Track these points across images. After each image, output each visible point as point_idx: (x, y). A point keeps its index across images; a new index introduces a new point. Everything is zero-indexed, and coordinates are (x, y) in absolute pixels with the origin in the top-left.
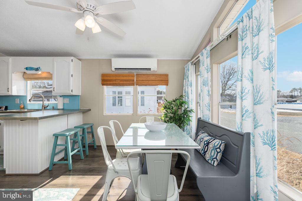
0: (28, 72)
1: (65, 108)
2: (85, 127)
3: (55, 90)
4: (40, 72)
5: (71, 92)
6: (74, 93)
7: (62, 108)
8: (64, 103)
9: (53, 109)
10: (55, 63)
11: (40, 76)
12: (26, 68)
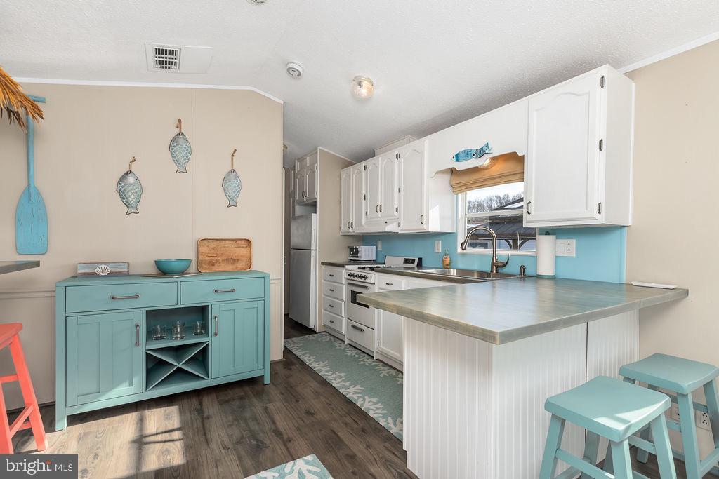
1: (562, 275)
2: (689, 386)
3: (532, 212)
4: (487, 161)
5: (596, 215)
7: (552, 273)
8: (556, 257)
9: (523, 275)
10: (535, 114)
12: (457, 155)
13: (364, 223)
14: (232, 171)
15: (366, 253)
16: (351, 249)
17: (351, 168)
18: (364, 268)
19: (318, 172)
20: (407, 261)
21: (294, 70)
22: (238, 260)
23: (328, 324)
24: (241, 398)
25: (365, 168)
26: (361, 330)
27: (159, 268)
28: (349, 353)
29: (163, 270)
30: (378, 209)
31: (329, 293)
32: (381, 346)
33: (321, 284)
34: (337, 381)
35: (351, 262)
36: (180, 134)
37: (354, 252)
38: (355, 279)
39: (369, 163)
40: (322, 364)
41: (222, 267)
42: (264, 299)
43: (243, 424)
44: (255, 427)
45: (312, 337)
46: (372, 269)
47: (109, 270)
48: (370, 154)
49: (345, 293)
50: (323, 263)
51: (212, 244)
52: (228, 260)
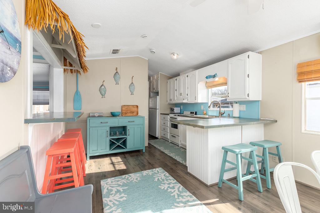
0: (209, 80)
1: (242, 116)
2: (267, 146)
3: (230, 96)
4: (217, 79)
5: (247, 97)
6: (251, 98)
7: (238, 116)
8: (240, 111)
9: (229, 116)
10: (230, 65)
11: (218, 83)
12: (207, 77)
13: (176, 99)
14: (132, 83)
15: (177, 110)
16: (171, 109)
17: (171, 80)
18: (176, 115)
19: (159, 82)
20: (191, 113)
21: (153, 51)
22: (134, 112)
23: (163, 135)
24: (137, 155)
25: (176, 80)
26: (174, 137)
27: (112, 114)
28: (171, 145)
29: (113, 115)
30: (181, 94)
31: (163, 124)
32: (182, 142)
33: (160, 121)
34: (166, 152)
35: (171, 113)
36: (117, 72)
37: (172, 110)
38: (173, 119)
39: (178, 78)
40: (161, 148)
41: (129, 115)
42: (143, 125)
43: (139, 161)
44: (142, 162)
45: (157, 140)
46: (178, 115)
47: (98, 115)
48: (178, 75)
49: (169, 124)
50: (161, 114)
51: (126, 107)
52: (131, 112)
